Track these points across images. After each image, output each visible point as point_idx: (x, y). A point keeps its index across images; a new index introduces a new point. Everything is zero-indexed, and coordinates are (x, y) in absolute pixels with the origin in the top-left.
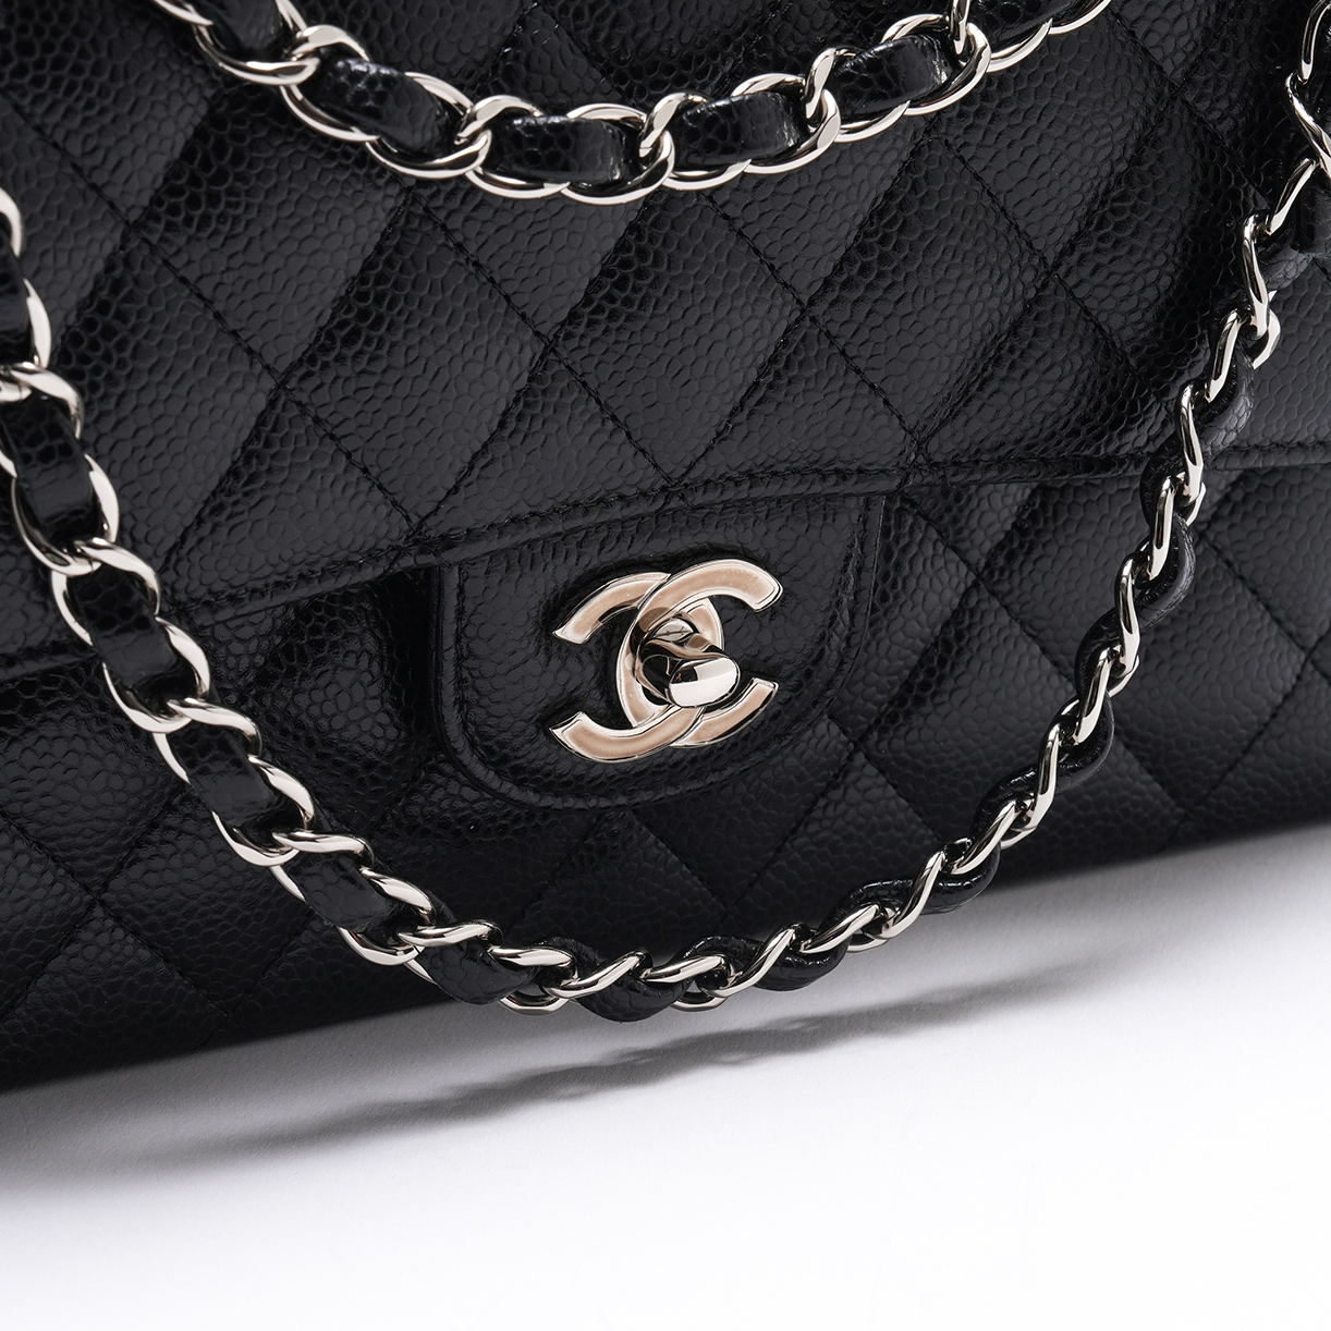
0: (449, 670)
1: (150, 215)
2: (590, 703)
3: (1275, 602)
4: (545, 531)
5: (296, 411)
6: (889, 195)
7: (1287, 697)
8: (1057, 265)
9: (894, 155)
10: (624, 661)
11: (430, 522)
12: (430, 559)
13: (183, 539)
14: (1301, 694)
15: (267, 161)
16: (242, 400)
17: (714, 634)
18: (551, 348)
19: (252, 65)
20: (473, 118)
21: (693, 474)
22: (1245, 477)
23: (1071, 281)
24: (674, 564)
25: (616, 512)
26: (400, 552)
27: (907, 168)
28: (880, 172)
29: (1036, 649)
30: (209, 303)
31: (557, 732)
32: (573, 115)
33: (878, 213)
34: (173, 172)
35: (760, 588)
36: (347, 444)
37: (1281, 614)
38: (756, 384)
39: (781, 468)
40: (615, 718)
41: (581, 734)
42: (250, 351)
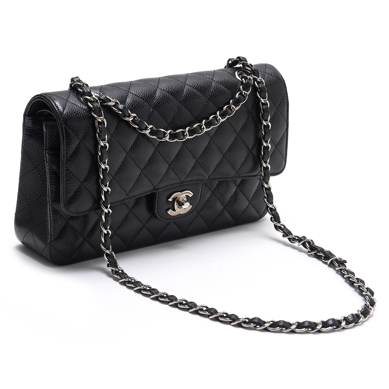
0: (156, 204)
1: (129, 152)
2: (171, 208)
3: (246, 195)
4: (168, 188)
5: (143, 174)
6: (206, 147)
7: (247, 207)
8: (224, 155)
9: (207, 142)
10: (176, 203)
11: (156, 187)
12: (156, 191)
13: (131, 189)
14: (248, 207)
15: (142, 145)
16: (138, 173)
17: (185, 200)
18: (170, 166)
19: (143, 131)
20: (167, 133)
21: (184, 181)
22: (243, 180)
23: (226, 156)
24: (181, 191)
25: (176, 185)
26: (153, 190)
27: (208, 144)
28: (206, 144)
29: (219, 201)
30: (135, 162)
31: (168, 212)
32: (177, 131)
33: (205, 149)
34: (131, 147)
35: (191, 194)
36: (148, 178)
37: (246, 197)
38: (191, 170)
39: (194, 180)
40: (174, 210)
41: (170, 212)
42: (139, 167)
